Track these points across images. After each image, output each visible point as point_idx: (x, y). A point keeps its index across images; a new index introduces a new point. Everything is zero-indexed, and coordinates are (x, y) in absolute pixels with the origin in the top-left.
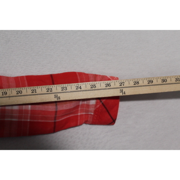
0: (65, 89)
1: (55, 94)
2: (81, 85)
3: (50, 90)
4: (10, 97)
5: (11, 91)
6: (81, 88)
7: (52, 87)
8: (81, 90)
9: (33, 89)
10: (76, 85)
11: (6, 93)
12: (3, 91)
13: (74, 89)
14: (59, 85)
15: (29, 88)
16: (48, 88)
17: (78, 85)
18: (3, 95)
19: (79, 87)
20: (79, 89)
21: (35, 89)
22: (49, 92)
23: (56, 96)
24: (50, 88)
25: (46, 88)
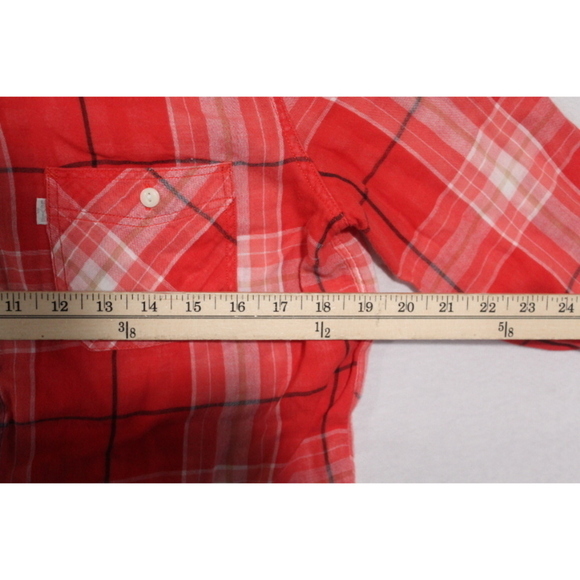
0: (529, 307)
1: (501, 320)
2: (574, 302)
3: (490, 308)
4: (378, 317)
5: (383, 301)
6: (572, 310)
7: (495, 302)
8: (571, 314)
9: (445, 301)
10: (560, 301)
11: (369, 305)
12: (362, 301)
13: (554, 309)
14: (515, 296)
15: (435, 299)
16: (485, 301)
17: (564, 301)
18: (361, 311)
19: (569, 305)
20: (567, 313)
21: (450, 301)
22: (487, 313)
23: (504, 325)
24: (490, 301)
25: (481, 301)
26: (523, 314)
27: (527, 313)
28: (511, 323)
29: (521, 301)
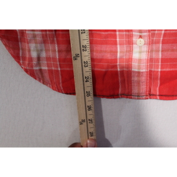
0: (86, 65)
1: (80, 55)
2: (90, 82)
3: (84, 49)
6: (86, 81)
7: (87, 51)
8: (85, 82)
10: (89, 76)
13: (86, 74)
14: (90, 59)
16: (87, 47)
17: (90, 78)
19: (88, 80)
20: (85, 80)
21: (86, 32)
22: (82, 48)
23: (78, 56)
24: (87, 49)
25: (87, 45)
26: (83, 63)
27: (83, 64)
28: (79, 59)
29: (88, 61)
